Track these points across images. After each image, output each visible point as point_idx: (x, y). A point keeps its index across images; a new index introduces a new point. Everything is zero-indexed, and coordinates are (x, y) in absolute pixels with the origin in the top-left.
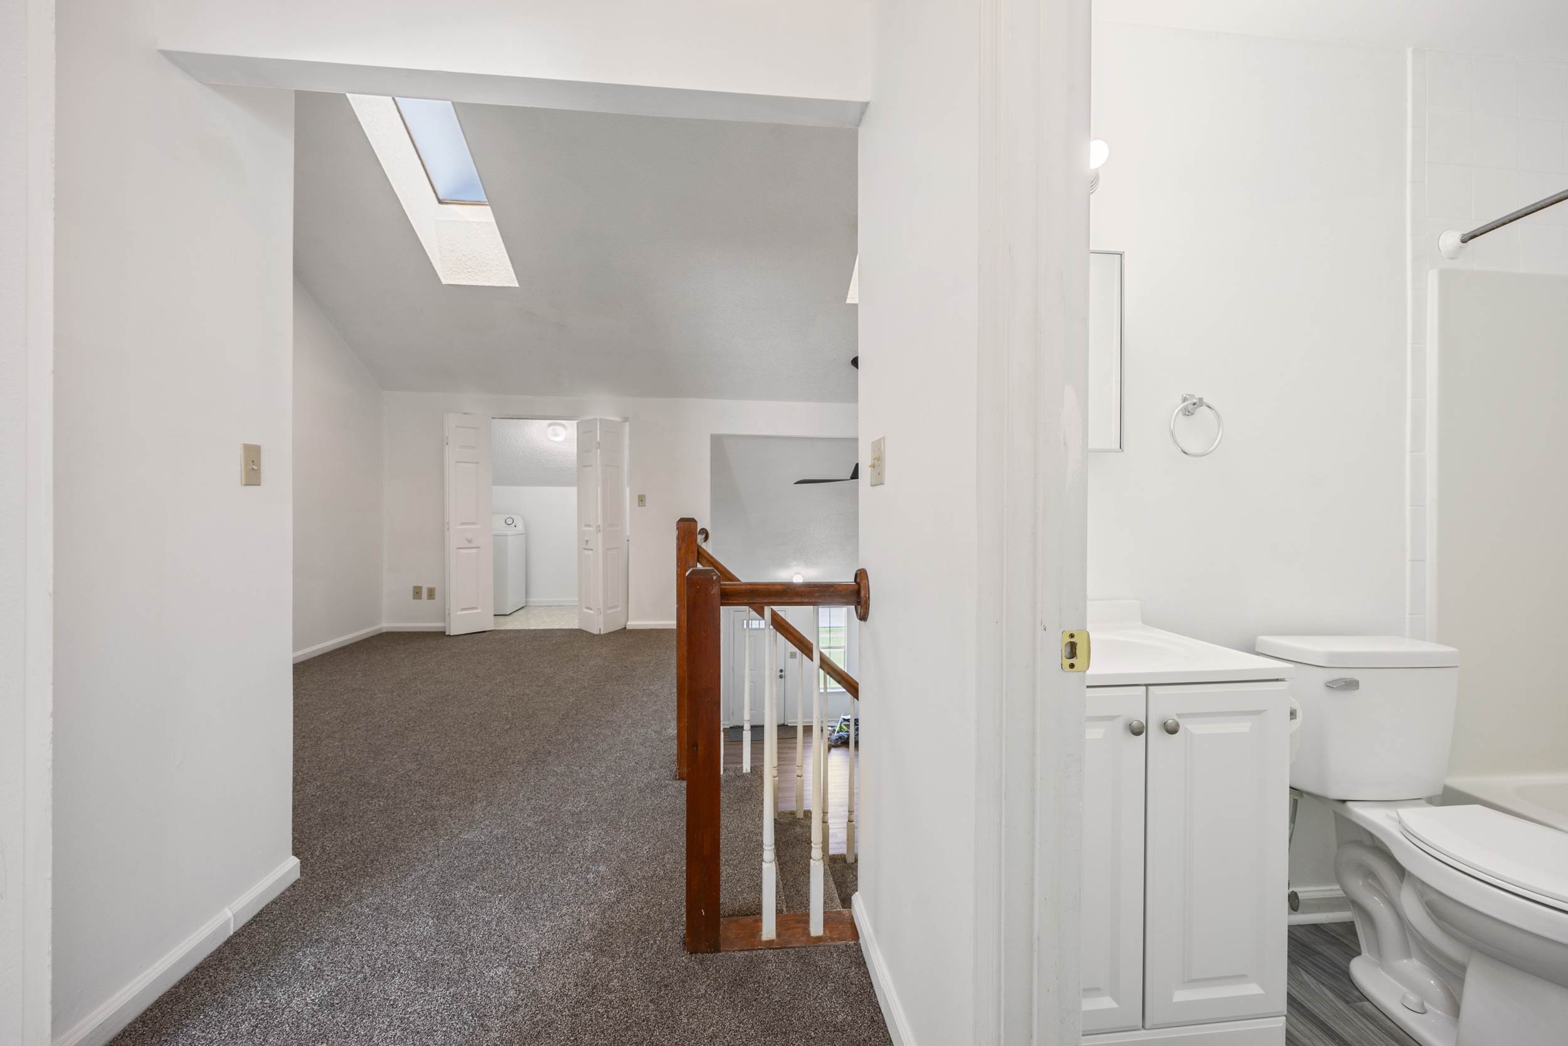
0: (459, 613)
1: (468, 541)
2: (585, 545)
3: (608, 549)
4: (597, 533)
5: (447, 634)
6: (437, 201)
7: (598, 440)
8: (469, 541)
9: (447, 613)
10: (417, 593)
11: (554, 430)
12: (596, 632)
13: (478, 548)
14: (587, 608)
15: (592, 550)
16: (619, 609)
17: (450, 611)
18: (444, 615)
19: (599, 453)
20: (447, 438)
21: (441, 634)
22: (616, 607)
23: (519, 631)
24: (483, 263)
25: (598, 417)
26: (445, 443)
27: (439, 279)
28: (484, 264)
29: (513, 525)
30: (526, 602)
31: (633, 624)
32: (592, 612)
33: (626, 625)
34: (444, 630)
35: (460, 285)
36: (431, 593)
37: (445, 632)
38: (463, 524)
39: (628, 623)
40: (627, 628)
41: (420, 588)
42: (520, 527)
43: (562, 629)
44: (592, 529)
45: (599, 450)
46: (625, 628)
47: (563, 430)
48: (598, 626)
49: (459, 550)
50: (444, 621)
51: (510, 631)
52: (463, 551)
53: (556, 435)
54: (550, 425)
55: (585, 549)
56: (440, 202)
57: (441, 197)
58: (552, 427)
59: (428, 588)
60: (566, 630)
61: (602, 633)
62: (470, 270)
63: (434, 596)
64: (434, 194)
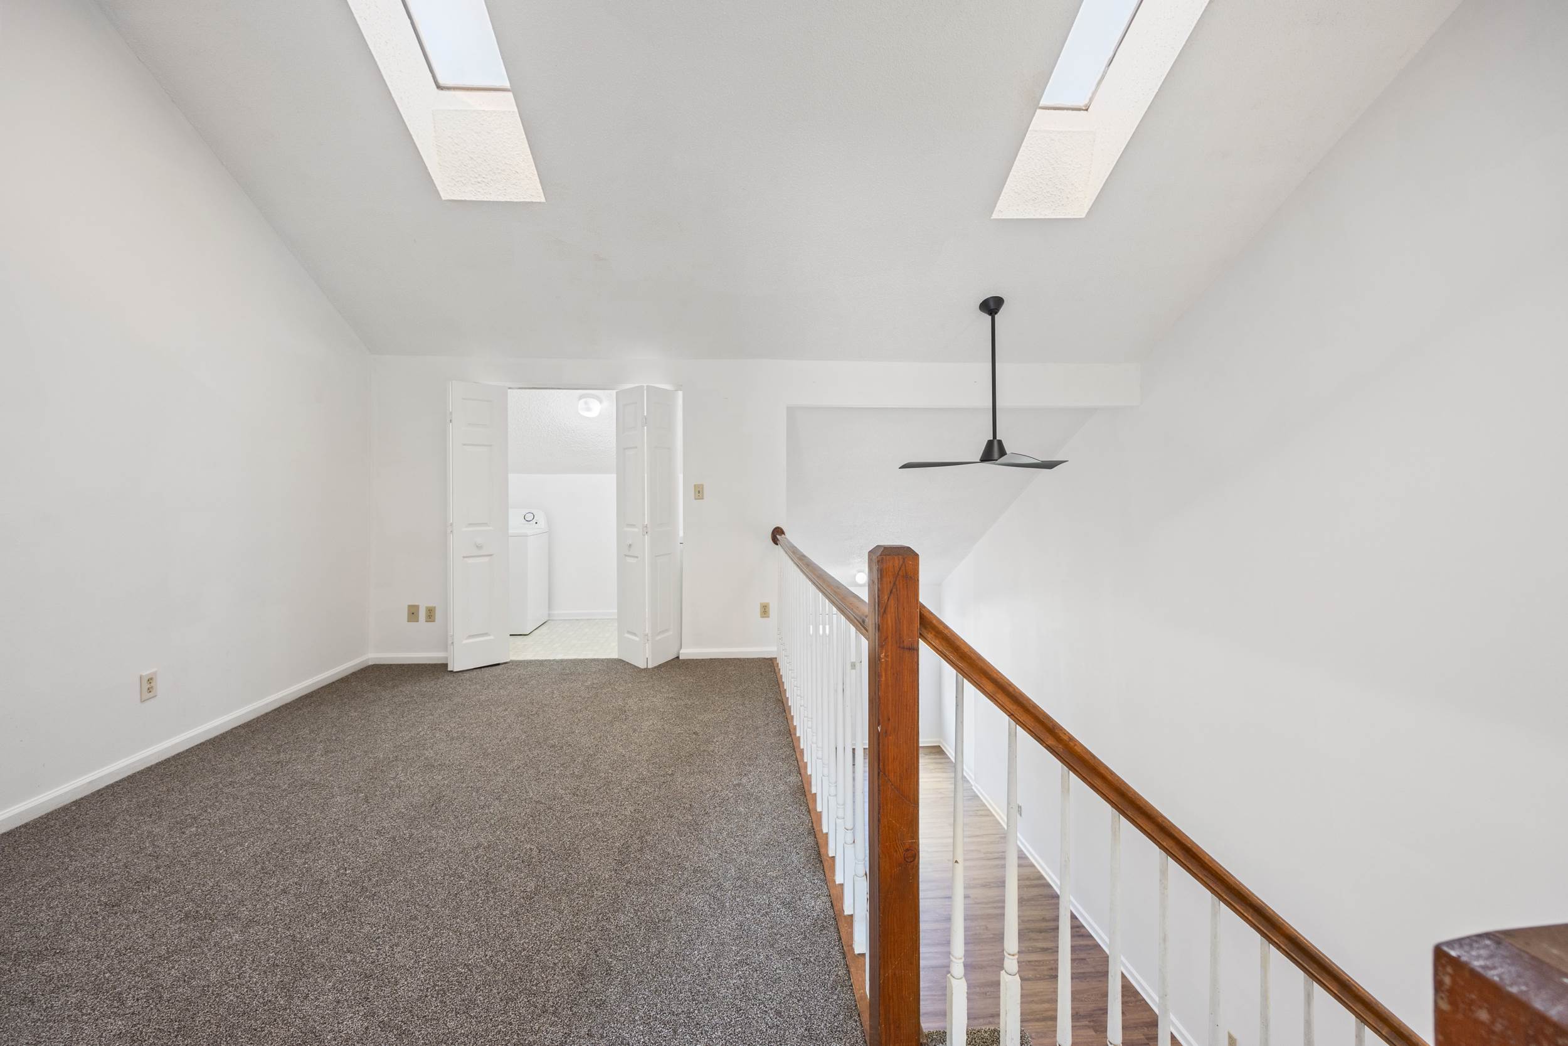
0: (465, 642)
1: (477, 546)
2: (626, 550)
3: (656, 556)
4: (644, 535)
5: (449, 669)
6: (435, 86)
7: (645, 414)
8: (479, 547)
9: (450, 642)
10: (413, 613)
11: (586, 403)
12: (642, 665)
13: (491, 555)
14: (629, 632)
15: (637, 557)
16: (671, 633)
17: (453, 639)
18: (445, 643)
19: (645, 430)
20: (451, 413)
21: (441, 669)
22: (667, 630)
23: (541, 663)
24: (498, 169)
25: (645, 385)
26: (448, 420)
27: (437, 192)
28: (499, 171)
29: (534, 521)
30: (549, 615)
31: (689, 652)
32: (637, 639)
33: (679, 653)
34: (445, 662)
35: (465, 201)
36: (431, 615)
37: (446, 665)
38: (470, 525)
39: (681, 651)
40: (680, 658)
41: (417, 607)
42: (542, 523)
43: (597, 660)
44: (636, 530)
45: (645, 427)
46: (678, 657)
47: (598, 402)
48: (645, 657)
49: (465, 559)
50: (446, 649)
51: (530, 663)
52: (470, 561)
53: (589, 409)
54: (581, 397)
55: (626, 556)
56: (439, 87)
57: (442, 82)
58: (582, 401)
59: (427, 608)
60: (602, 660)
61: (650, 667)
62: (479, 180)
63: (435, 618)
64: (430, 75)
